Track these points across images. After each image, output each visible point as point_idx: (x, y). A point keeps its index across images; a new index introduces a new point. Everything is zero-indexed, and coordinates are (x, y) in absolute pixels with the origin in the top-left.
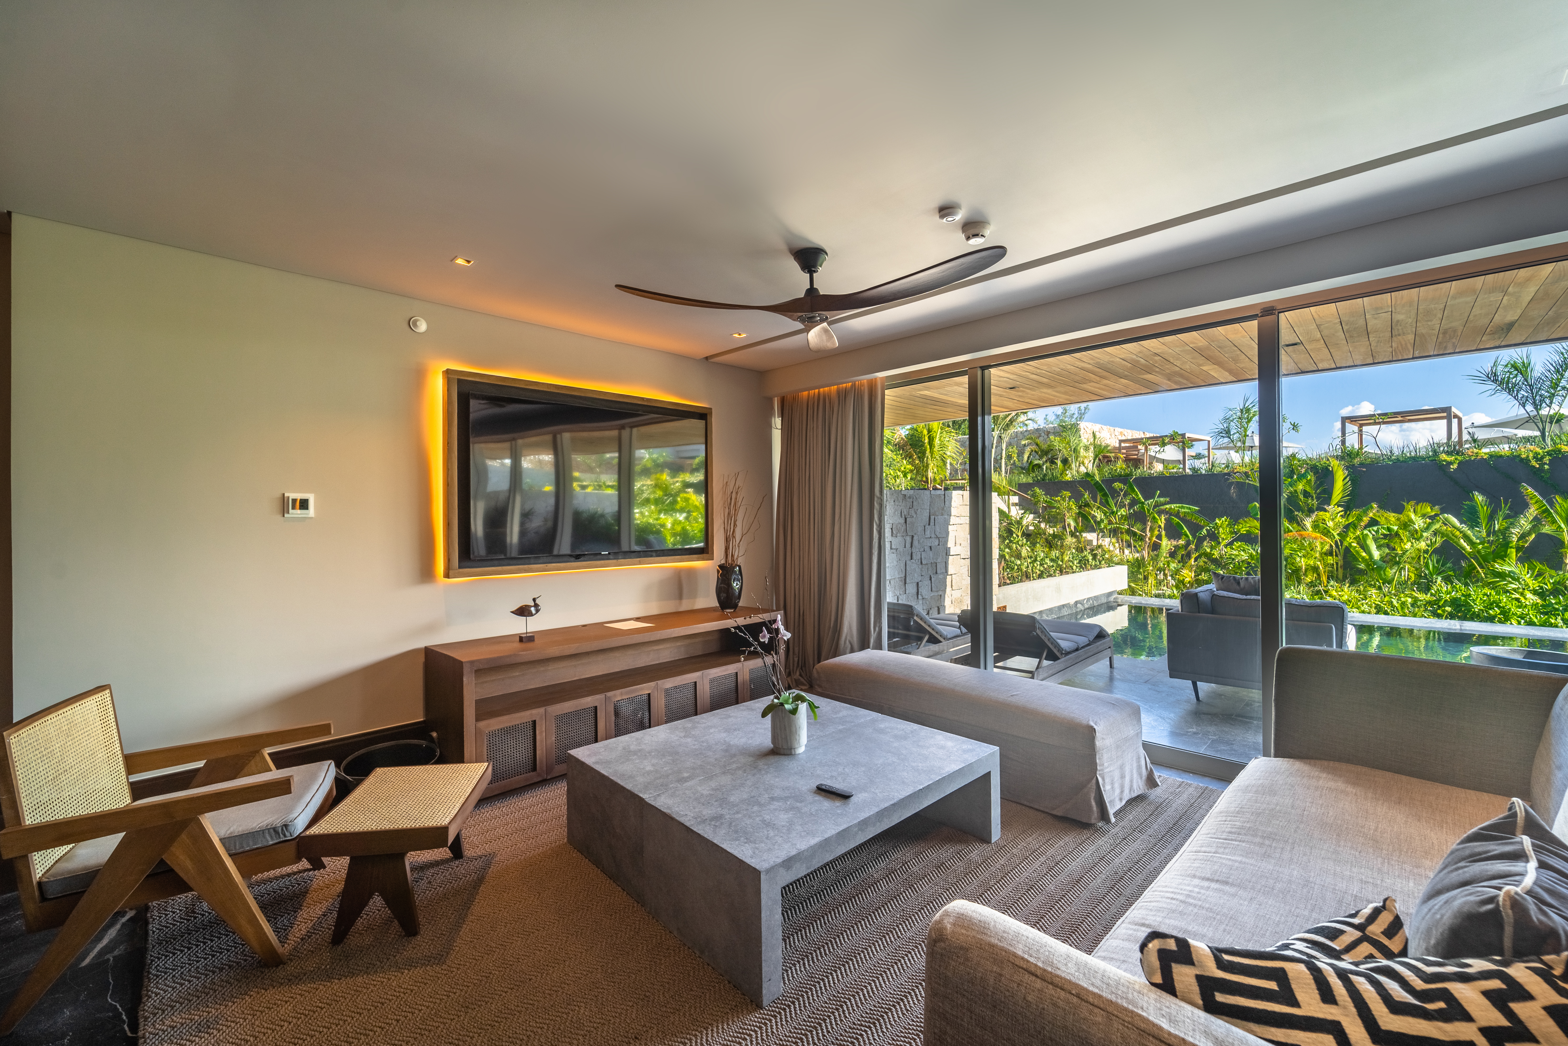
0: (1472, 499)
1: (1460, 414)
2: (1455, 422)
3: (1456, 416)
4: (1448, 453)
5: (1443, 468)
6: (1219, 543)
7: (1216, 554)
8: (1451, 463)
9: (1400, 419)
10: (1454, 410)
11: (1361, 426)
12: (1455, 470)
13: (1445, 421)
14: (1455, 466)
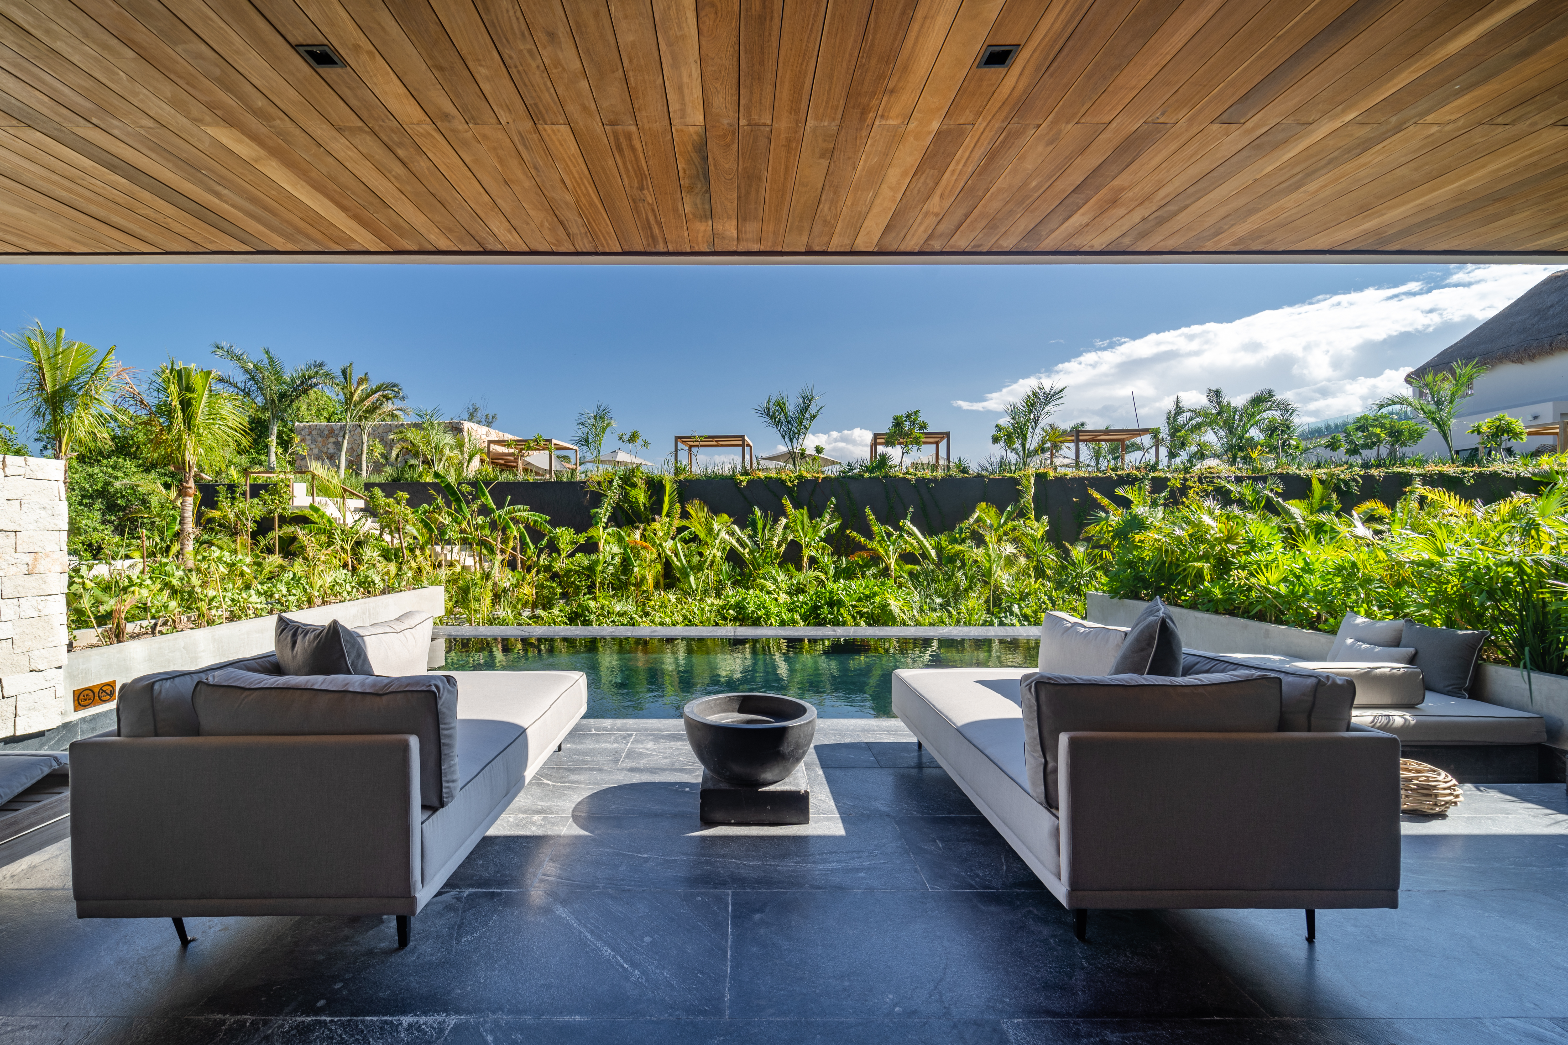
0: (753, 513)
1: (751, 444)
2: (747, 449)
3: (748, 445)
4: (741, 475)
5: (737, 484)
6: (560, 555)
7: (557, 566)
8: (741, 481)
9: (714, 443)
10: (746, 438)
11: (691, 447)
12: (745, 487)
13: (741, 448)
14: (744, 484)
